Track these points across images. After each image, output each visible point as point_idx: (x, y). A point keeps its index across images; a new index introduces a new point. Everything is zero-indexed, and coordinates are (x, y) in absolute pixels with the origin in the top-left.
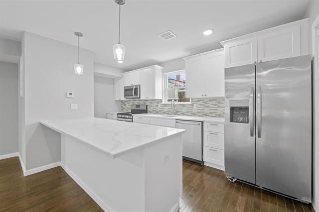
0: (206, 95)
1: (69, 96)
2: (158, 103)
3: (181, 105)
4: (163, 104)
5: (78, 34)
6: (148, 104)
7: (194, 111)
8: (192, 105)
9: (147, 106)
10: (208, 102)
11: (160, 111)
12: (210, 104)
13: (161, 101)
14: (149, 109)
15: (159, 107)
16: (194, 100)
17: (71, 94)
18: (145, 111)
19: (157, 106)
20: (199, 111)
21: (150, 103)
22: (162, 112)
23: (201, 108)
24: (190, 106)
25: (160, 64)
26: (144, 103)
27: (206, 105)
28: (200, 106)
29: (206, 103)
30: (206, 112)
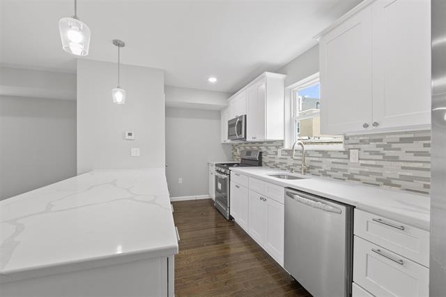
0: (376, 124)
1: (128, 137)
2: (277, 147)
3: (320, 152)
4: (286, 151)
5: (118, 44)
6: (263, 149)
7: (351, 170)
8: (344, 152)
9: (261, 153)
10: (394, 146)
11: (281, 164)
12: (404, 151)
13: (282, 143)
14: (265, 159)
15: (279, 155)
16: (351, 141)
17: (130, 134)
18: (258, 163)
19: (276, 153)
20: (366, 169)
21: (267, 147)
22: (283, 166)
23: (374, 163)
24: (342, 155)
25: (279, 69)
26: (258, 147)
27: (388, 153)
28: (367, 156)
29: (388, 147)
30: (387, 174)
